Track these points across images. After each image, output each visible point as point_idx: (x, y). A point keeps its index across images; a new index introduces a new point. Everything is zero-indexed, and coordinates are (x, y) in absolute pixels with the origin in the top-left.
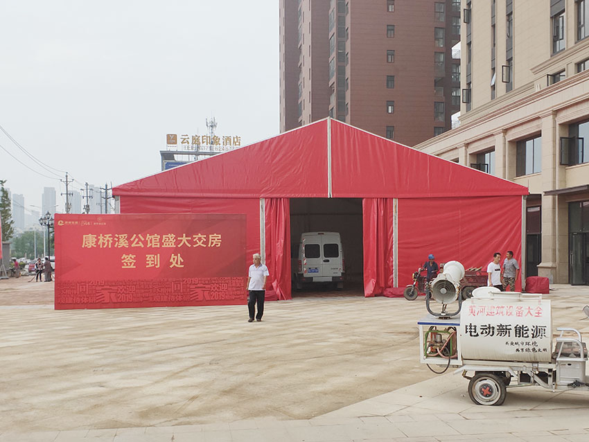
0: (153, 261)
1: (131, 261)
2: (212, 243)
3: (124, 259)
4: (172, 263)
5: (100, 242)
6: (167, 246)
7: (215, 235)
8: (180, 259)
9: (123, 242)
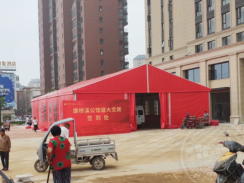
0: (98, 118)
1: (91, 118)
2: (118, 110)
3: (88, 117)
4: (105, 118)
5: (80, 111)
6: (103, 112)
7: (119, 107)
8: (107, 117)
9: (87, 111)
